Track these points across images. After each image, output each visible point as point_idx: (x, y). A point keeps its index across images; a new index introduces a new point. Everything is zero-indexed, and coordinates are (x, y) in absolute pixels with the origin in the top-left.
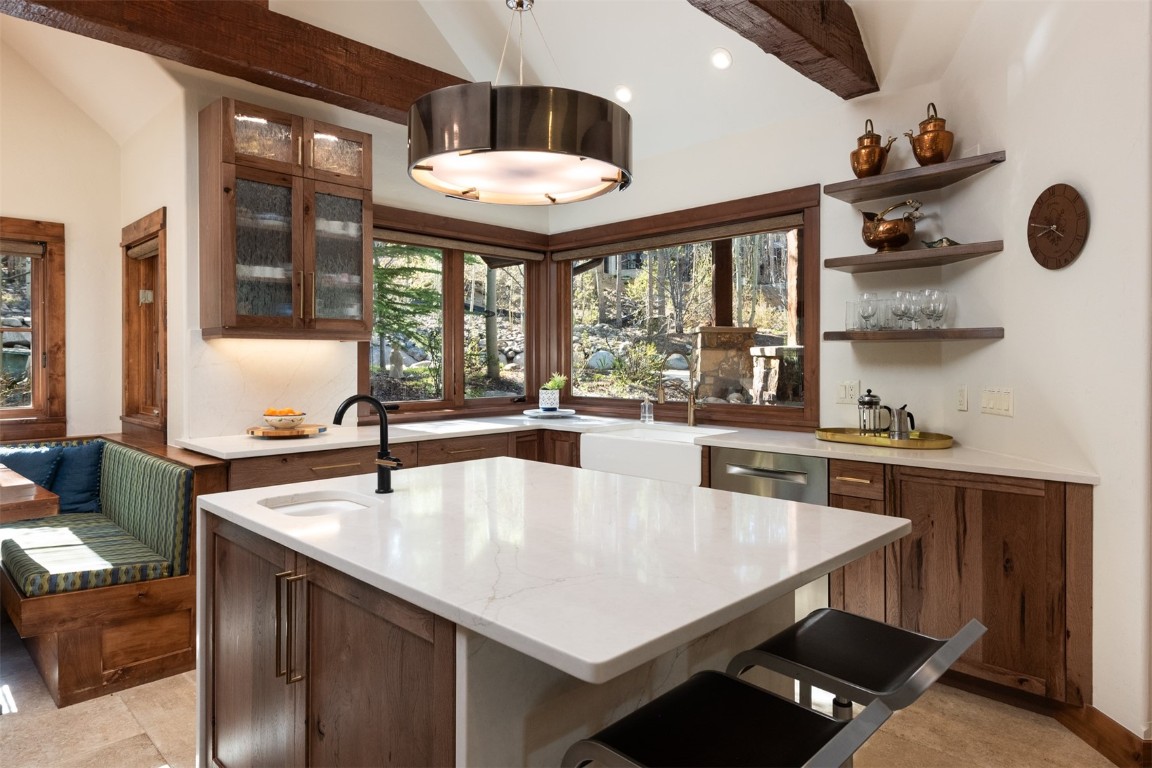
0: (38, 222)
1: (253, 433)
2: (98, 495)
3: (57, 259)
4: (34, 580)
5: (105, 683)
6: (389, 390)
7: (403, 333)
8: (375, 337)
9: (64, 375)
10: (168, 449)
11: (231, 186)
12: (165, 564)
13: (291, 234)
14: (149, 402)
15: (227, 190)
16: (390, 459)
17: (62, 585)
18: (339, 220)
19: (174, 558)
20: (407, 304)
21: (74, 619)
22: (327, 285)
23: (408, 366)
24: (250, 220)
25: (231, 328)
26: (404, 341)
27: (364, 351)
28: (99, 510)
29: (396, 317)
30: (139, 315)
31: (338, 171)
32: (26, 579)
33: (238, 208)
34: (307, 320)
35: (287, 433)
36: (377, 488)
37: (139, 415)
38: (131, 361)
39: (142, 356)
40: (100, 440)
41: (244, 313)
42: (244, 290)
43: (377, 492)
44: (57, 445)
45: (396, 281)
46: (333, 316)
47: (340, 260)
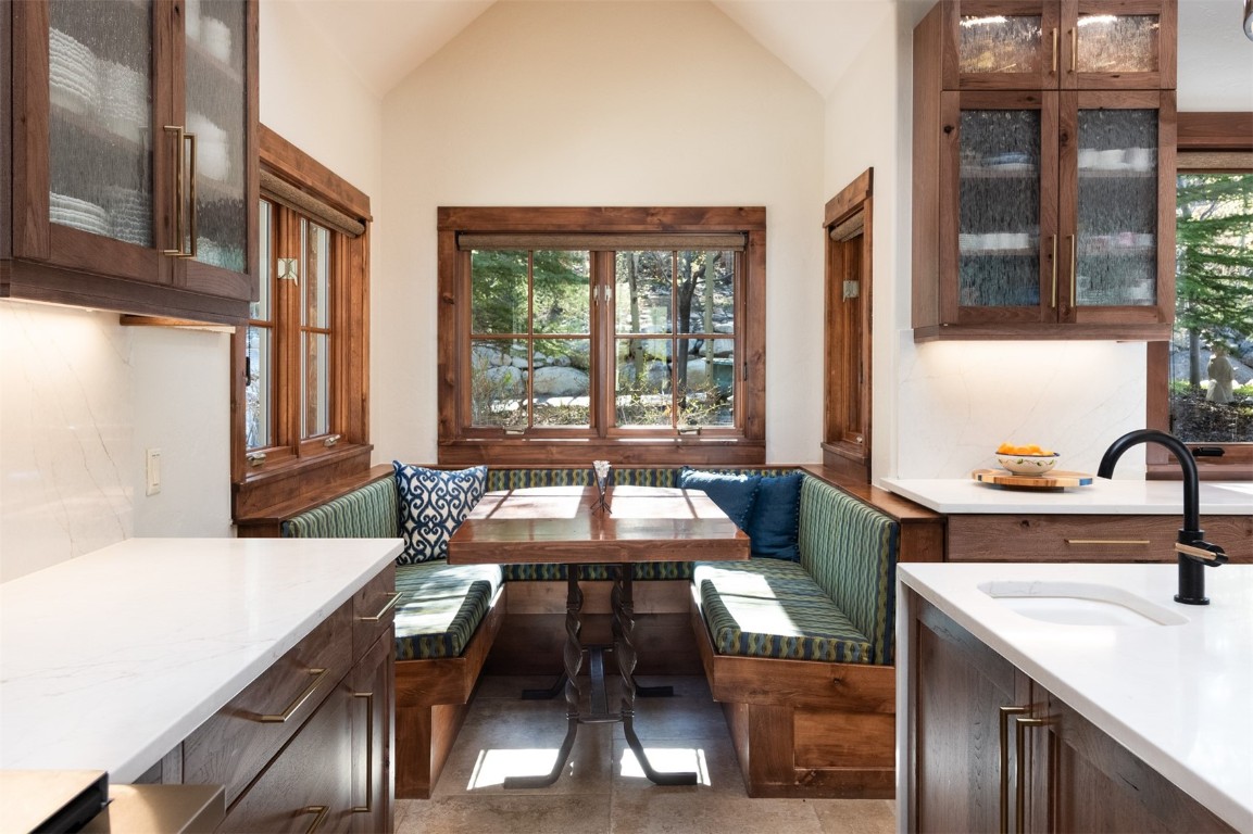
0: (741, 209)
1: (980, 478)
2: (796, 541)
3: (758, 249)
4: (726, 634)
5: (797, 783)
6: (1207, 422)
7: (1233, 327)
8: (1181, 336)
9: (764, 390)
10: (873, 491)
11: (953, 123)
12: (866, 645)
13: (1039, 179)
14: (853, 426)
15: (948, 130)
16: (1204, 546)
17: (753, 648)
18: (1116, 147)
19: (876, 640)
20: (1243, 278)
21: (765, 693)
22: (1096, 253)
23: (1244, 382)
24: (979, 168)
25: (952, 325)
26: (1235, 340)
27: (1158, 357)
28: (796, 558)
29: (1220, 300)
30: (843, 315)
31: (1116, 70)
32: (719, 633)
33: (962, 154)
34: (1063, 310)
35: (1030, 482)
36: (1176, 592)
37: (841, 443)
38: (833, 372)
39: (846, 365)
40: (799, 471)
41: (970, 304)
42: (970, 271)
43: (1178, 600)
44: (756, 474)
45: (1221, 240)
46: (1105, 301)
47: (1117, 212)
